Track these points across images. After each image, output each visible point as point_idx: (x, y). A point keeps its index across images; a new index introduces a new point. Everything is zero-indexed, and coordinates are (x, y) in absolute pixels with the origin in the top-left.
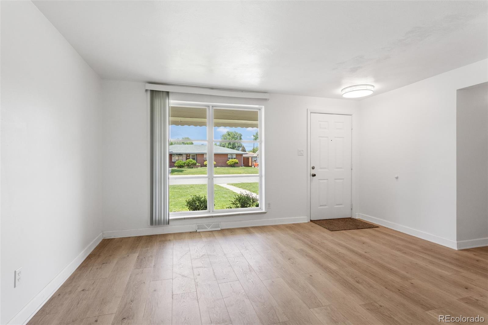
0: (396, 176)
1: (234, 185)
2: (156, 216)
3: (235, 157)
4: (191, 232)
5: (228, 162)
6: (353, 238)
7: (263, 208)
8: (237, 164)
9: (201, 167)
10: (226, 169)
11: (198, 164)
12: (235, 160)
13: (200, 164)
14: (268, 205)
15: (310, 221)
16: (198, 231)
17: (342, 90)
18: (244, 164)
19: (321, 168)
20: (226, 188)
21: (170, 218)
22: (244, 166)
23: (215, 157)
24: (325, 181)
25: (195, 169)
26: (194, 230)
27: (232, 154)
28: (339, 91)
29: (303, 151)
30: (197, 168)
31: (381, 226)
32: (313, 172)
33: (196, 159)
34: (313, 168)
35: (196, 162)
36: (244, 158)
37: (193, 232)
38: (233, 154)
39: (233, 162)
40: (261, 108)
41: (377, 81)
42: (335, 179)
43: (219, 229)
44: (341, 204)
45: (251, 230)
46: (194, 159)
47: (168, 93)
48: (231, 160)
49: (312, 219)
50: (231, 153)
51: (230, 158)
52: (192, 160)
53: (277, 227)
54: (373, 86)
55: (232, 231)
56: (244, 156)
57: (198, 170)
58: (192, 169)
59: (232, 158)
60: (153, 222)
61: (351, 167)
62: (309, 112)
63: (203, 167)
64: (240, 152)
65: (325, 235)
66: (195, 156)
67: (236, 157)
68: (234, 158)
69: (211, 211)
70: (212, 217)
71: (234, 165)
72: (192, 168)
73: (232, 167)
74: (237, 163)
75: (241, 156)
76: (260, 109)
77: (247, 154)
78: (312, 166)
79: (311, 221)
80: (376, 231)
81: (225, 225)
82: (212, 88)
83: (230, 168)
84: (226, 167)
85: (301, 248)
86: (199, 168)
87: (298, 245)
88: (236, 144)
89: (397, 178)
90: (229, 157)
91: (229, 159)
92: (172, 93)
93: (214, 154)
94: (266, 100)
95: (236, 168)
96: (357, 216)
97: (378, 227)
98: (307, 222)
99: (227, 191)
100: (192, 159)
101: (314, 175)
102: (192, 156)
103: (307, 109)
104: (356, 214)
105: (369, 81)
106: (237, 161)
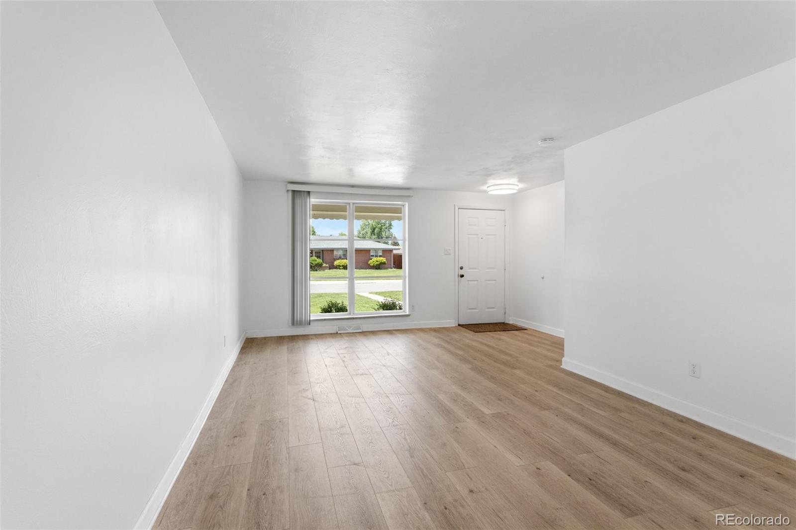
0: (542, 276)
1: (379, 294)
2: (298, 316)
3: (381, 254)
4: (331, 334)
5: (370, 262)
6: (493, 337)
7: (406, 310)
8: (384, 265)
9: (330, 269)
10: (367, 272)
11: (324, 265)
12: (382, 258)
13: (327, 265)
14: (412, 307)
15: (457, 325)
16: (339, 332)
17: (488, 187)
18: (394, 264)
19: (470, 268)
20: (367, 297)
21: (311, 319)
22: (395, 268)
23: (356, 253)
24: (476, 282)
25: (320, 272)
26: (335, 332)
27: (376, 250)
28: (485, 188)
29: (449, 249)
30: (324, 270)
31: (530, 329)
32: (461, 272)
33: (321, 257)
34: (461, 268)
35: (321, 261)
36: (394, 255)
37: (334, 334)
38: (379, 249)
39: (377, 262)
40: (405, 204)
41: (521, 180)
42: (486, 280)
43: (361, 331)
44: (493, 308)
45: (394, 332)
46: (318, 257)
47: (309, 192)
48: (374, 259)
49: (461, 323)
50: (376, 247)
51: (373, 256)
52: (316, 258)
53: (421, 330)
54: (518, 186)
55: (374, 333)
56: (395, 252)
57: (325, 273)
58: (316, 272)
59: (376, 256)
60: (294, 323)
61: (505, 267)
62: (457, 208)
63: (332, 269)
64: (389, 247)
65: (468, 335)
66: (320, 252)
67: (383, 253)
68: (380, 256)
69: (352, 314)
70: (353, 318)
71: (379, 267)
72: (317, 270)
73: (377, 269)
74: (384, 263)
75: (390, 252)
76: (403, 206)
77: (399, 249)
78: (460, 266)
79: (459, 325)
80: (524, 333)
81: (366, 327)
82: (353, 186)
83: (373, 270)
84: (368, 270)
85: (439, 343)
86: (327, 271)
87: (437, 341)
88: (383, 233)
89: (543, 278)
90: (372, 254)
91: (371, 257)
92: (313, 192)
93: (356, 250)
94: (409, 196)
95: (382, 270)
96: (511, 321)
97: (526, 329)
98: (454, 326)
99: (369, 300)
100: (316, 256)
101: (462, 276)
102: (316, 252)
103: (455, 205)
104: (510, 318)
105: (514, 180)
106: (383, 260)
